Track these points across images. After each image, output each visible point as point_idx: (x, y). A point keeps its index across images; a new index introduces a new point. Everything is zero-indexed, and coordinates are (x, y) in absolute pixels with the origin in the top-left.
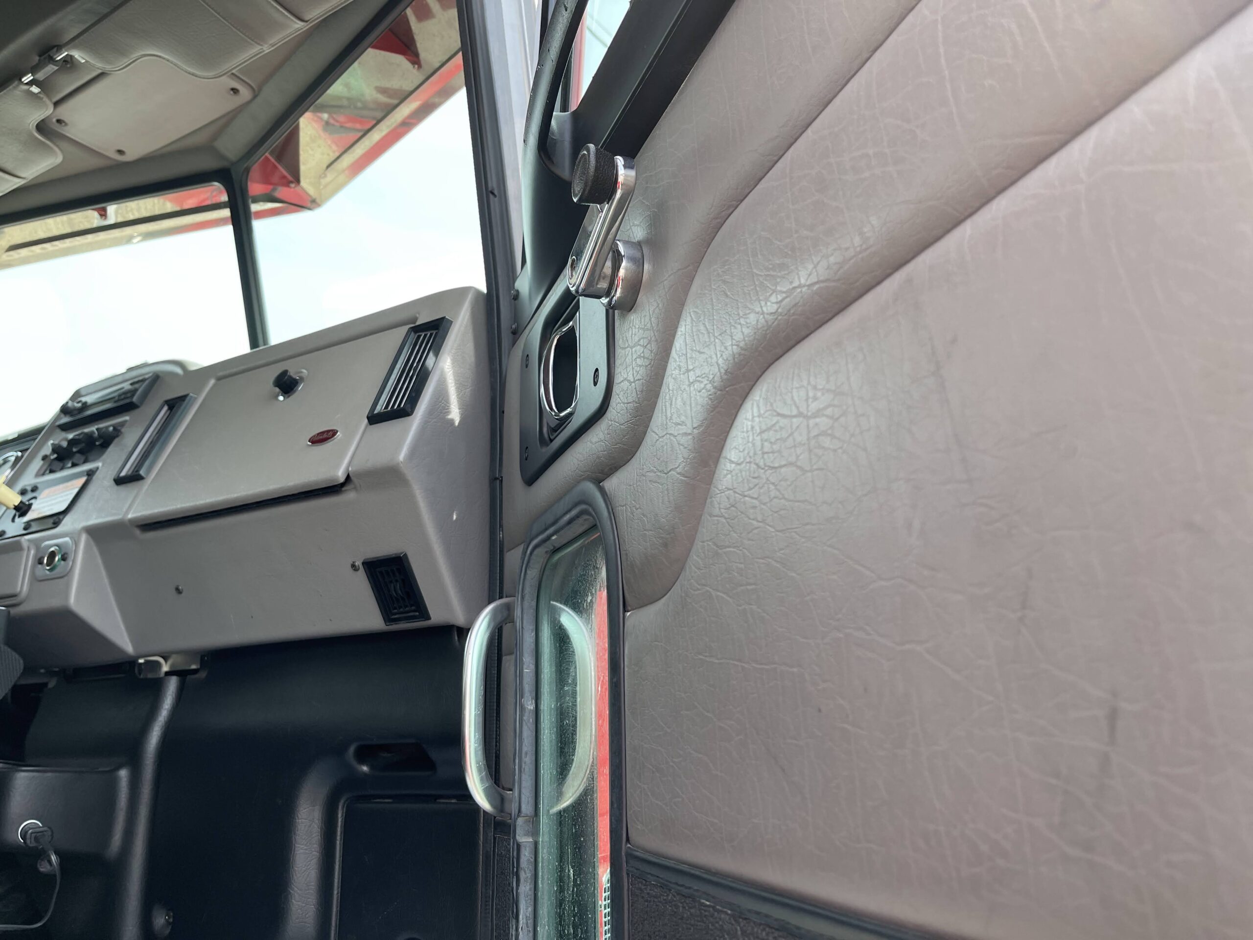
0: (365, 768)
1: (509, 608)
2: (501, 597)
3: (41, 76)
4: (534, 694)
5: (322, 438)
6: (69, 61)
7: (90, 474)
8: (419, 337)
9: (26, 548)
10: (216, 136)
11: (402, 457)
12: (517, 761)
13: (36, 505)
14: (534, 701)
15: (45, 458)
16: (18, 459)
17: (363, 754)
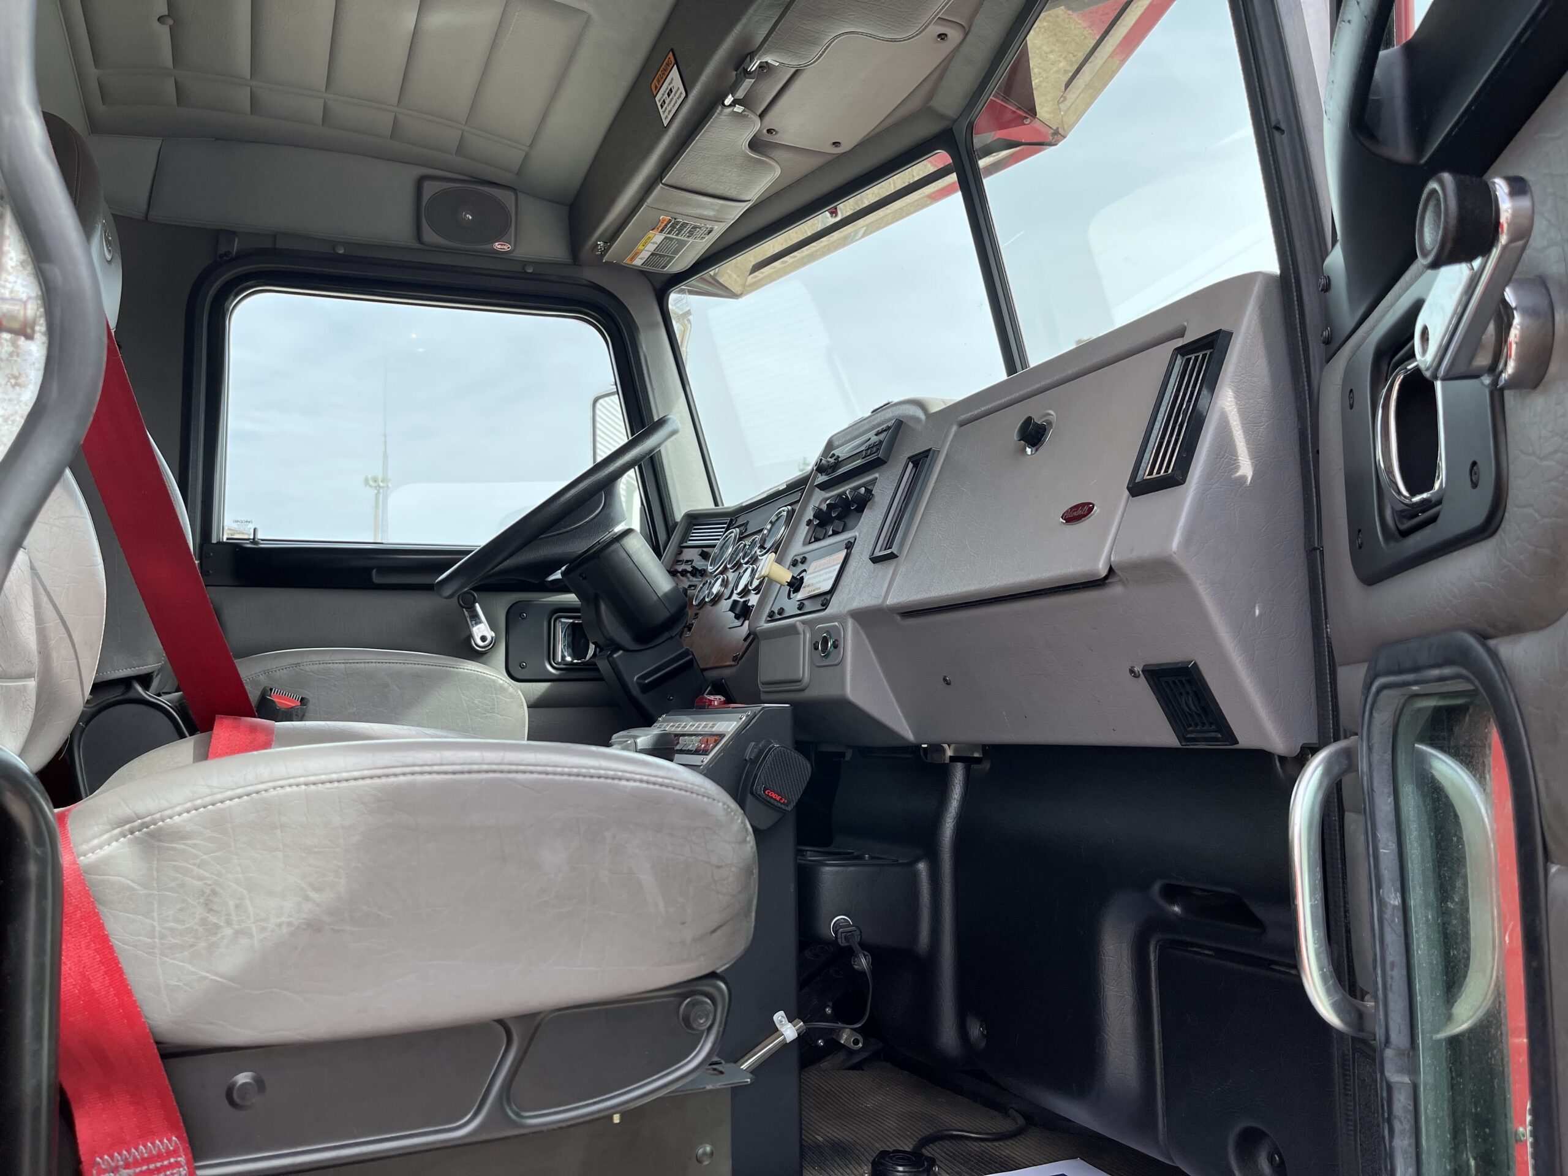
0: (1176, 909)
1: (1348, 758)
2: (1336, 739)
3: (740, 94)
4: (1398, 884)
5: (1077, 514)
6: (764, 66)
7: (849, 546)
8: (1188, 360)
9: (802, 632)
10: (930, 97)
11: (1175, 545)
12: (1379, 972)
13: (808, 579)
14: (1398, 894)
15: (809, 523)
16: (791, 514)
17: (1171, 893)
